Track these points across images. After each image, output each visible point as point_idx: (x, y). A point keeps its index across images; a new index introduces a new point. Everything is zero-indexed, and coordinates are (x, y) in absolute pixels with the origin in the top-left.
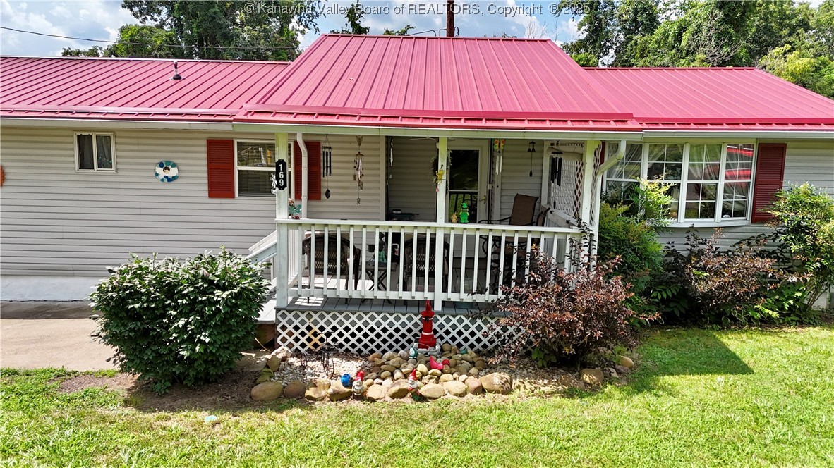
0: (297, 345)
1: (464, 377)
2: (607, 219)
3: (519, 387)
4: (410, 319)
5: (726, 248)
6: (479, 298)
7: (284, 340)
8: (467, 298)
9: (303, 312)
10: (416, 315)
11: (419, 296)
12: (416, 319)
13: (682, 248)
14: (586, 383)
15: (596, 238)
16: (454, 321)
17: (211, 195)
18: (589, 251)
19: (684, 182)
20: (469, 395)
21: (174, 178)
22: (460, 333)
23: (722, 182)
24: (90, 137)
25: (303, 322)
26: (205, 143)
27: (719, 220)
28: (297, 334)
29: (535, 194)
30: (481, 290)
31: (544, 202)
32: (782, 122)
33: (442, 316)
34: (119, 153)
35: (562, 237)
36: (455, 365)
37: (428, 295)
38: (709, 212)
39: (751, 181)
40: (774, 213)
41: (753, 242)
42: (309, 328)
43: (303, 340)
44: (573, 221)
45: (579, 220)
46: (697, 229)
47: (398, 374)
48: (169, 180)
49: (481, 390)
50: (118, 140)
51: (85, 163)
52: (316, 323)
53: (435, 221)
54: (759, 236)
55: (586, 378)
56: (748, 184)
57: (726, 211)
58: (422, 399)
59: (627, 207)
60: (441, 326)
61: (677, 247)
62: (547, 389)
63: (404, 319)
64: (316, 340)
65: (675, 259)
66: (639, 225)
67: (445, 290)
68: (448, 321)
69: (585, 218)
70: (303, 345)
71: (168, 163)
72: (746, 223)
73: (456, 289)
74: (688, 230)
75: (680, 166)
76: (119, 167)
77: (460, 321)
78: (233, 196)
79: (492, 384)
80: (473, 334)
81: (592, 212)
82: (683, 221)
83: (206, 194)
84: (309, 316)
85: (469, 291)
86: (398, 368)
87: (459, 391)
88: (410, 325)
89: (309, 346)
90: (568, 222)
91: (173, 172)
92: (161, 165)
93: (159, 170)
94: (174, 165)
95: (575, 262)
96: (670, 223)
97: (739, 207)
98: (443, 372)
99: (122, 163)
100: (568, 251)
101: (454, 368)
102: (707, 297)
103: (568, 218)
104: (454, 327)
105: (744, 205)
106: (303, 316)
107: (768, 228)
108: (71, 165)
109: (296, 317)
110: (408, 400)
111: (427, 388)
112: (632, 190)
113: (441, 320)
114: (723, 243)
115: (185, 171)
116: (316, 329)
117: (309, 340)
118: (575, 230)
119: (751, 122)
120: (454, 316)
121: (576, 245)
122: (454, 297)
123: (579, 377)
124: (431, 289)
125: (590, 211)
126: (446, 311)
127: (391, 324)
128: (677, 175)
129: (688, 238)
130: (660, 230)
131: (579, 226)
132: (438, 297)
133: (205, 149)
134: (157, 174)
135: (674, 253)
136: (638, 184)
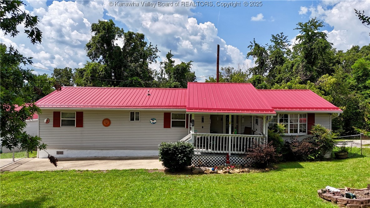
0: (196, 164)
1: (239, 169)
2: (269, 133)
3: (252, 171)
4: (223, 158)
5: (300, 141)
6: (240, 153)
7: (193, 163)
8: (237, 152)
9: (197, 156)
10: (225, 157)
11: (225, 152)
12: (225, 158)
13: (290, 141)
14: (266, 171)
15: (267, 138)
16: (234, 158)
17: (165, 127)
18: (266, 140)
19: (289, 123)
20: (241, 173)
21: (155, 123)
22: (235, 161)
23: (299, 123)
24: (134, 112)
25: (197, 158)
26: (163, 114)
27: (299, 133)
28: (196, 161)
29: (250, 127)
30: (240, 151)
31: (253, 129)
32: (313, 108)
33: (231, 157)
34: (141, 117)
35: (259, 137)
36: (236, 167)
37: (227, 152)
38: (296, 132)
39: (307, 123)
40: (311, 132)
41: (307, 139)
42: (199, 160)
43: (197, 163)
44: (261, 134)
45: (263, 133)
46: (293, 136)
47: (223, 169)
48: (154, 123)
49: (243, 172)
50: (141, 113)
51: (132, 119)
52: (200, 158)
53: (228, 133)
54: (308, 138)
55: (266, 169)
56: (306, 124)
57: (300, 131)
58: (231, 173)
59: (274, 130)
60: (231, 159)
61: (288, 141)
62: (258, 171)
63: (222, 158)
64: (200, 163)
65: (288, 144)
66: (277, 135)
67: (231, 150)
68: (232, 158)
69: (264, 133)
70: (197, 164)
71: (154, 119)
72: (306, 134)
73: (234, 150)
74: (291, 136)
75: (288, 119)
76: (141, 120)
77: (235, 158)
78: (170, 127)
79: (246, 170)
80: (238, 161)
81: (266, 132)
82: (289, 134)
83: (163, 127)
84: (199, 157)
85: (237, 150)
86: (223, 168)
87: (238, 172)
88: (223, 159)
89: (199, 164)
90: (260, 134)
91: (155, 121)
92: (152, 119)
93: (151, 121)
94: (155, 120)
95: (263, 143)
96: (286, 134)
97: (304, 130)
98: (234, 168)
99: (141, 119)
100: (260, 141)
101: (237, 168)
102: (296, 153)
103: (260, 133)
104: (234, 159)
105: (305, 129)
106: (197, 157)
107: (311, 136)
108: (129, 120)
109: (196, 157)
110: (227, 174)
111: (231, 171)
112: (275, 126)
113: (231, 158)
114: (300, 139)
115: (158, 121)
116: (200, 160)
117: (199, 163)
118: (262, 136)
119: (305, 108)
120: (234, 157)
121: (263, 139)
122: (234, 152)
123: (265, 169)
124: (228, 150)
125: (265, 131)
126: (232, 156)
127: (219, 159)
128: (287, 122)
129: (291, 138)
130: (283, 136)
131: (263, 135)
132: (230, 152)
133: (163, 115)
134: (151, 122)
135: (288, 142)
136: (277, 124)
